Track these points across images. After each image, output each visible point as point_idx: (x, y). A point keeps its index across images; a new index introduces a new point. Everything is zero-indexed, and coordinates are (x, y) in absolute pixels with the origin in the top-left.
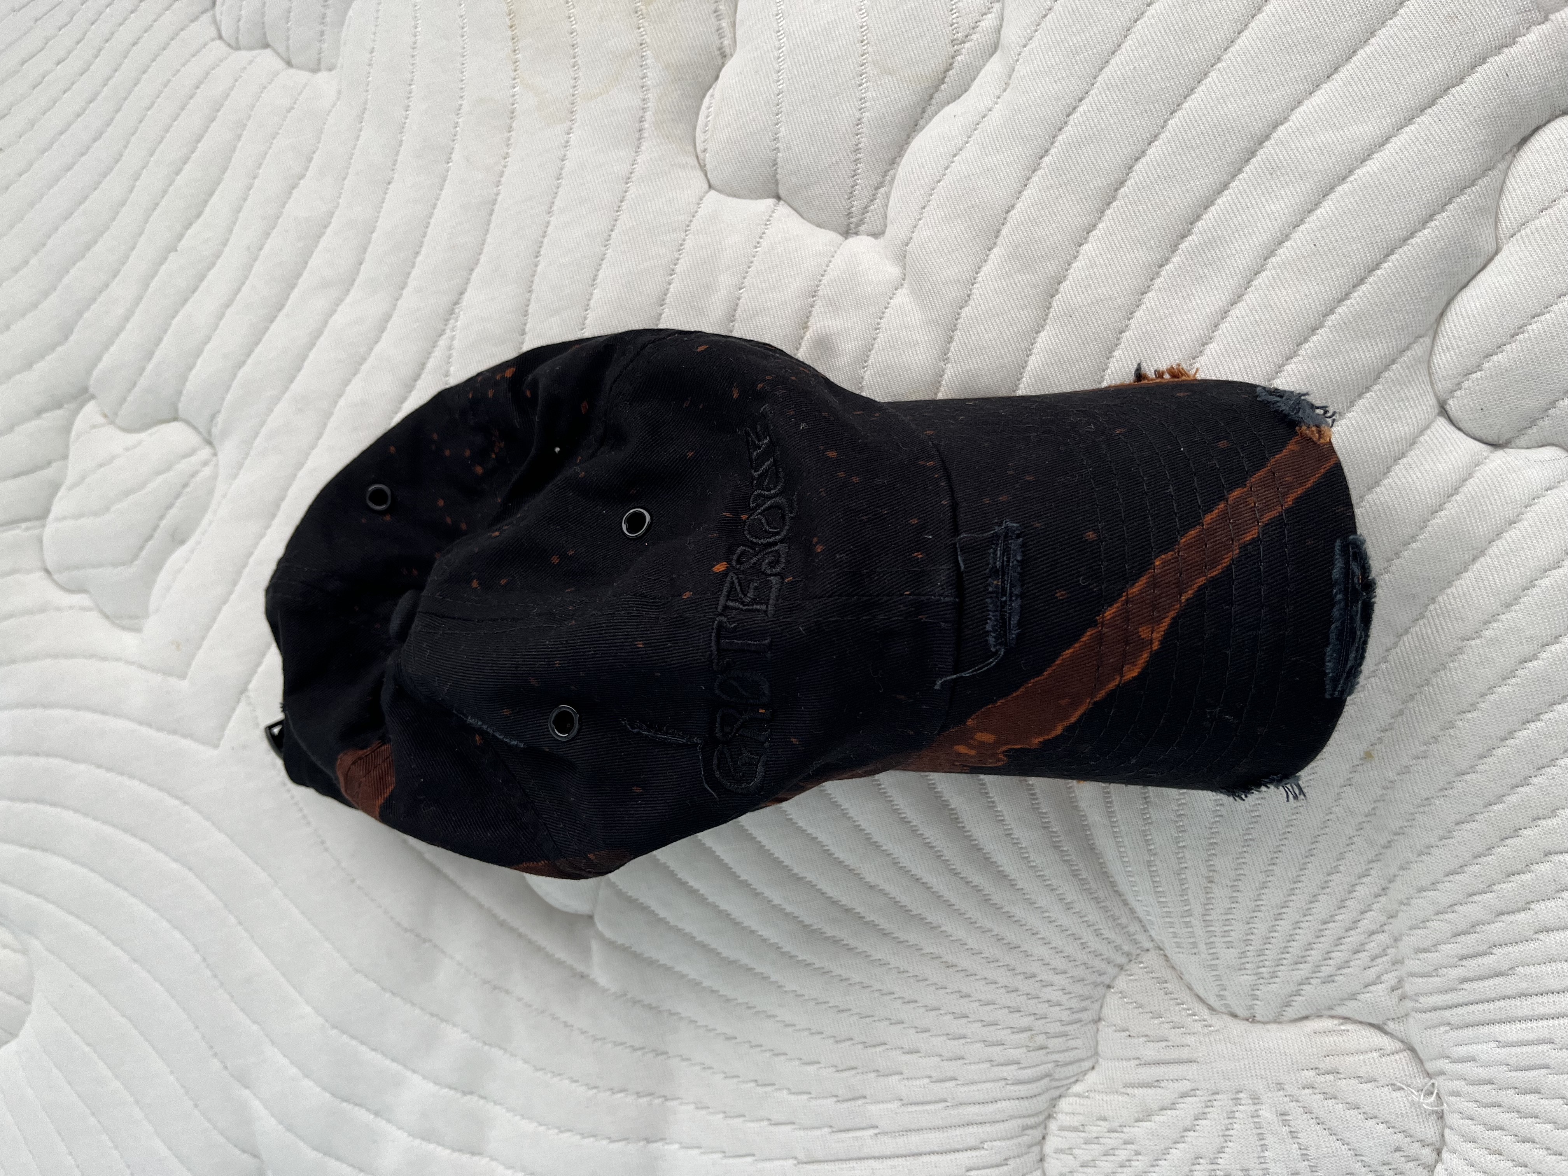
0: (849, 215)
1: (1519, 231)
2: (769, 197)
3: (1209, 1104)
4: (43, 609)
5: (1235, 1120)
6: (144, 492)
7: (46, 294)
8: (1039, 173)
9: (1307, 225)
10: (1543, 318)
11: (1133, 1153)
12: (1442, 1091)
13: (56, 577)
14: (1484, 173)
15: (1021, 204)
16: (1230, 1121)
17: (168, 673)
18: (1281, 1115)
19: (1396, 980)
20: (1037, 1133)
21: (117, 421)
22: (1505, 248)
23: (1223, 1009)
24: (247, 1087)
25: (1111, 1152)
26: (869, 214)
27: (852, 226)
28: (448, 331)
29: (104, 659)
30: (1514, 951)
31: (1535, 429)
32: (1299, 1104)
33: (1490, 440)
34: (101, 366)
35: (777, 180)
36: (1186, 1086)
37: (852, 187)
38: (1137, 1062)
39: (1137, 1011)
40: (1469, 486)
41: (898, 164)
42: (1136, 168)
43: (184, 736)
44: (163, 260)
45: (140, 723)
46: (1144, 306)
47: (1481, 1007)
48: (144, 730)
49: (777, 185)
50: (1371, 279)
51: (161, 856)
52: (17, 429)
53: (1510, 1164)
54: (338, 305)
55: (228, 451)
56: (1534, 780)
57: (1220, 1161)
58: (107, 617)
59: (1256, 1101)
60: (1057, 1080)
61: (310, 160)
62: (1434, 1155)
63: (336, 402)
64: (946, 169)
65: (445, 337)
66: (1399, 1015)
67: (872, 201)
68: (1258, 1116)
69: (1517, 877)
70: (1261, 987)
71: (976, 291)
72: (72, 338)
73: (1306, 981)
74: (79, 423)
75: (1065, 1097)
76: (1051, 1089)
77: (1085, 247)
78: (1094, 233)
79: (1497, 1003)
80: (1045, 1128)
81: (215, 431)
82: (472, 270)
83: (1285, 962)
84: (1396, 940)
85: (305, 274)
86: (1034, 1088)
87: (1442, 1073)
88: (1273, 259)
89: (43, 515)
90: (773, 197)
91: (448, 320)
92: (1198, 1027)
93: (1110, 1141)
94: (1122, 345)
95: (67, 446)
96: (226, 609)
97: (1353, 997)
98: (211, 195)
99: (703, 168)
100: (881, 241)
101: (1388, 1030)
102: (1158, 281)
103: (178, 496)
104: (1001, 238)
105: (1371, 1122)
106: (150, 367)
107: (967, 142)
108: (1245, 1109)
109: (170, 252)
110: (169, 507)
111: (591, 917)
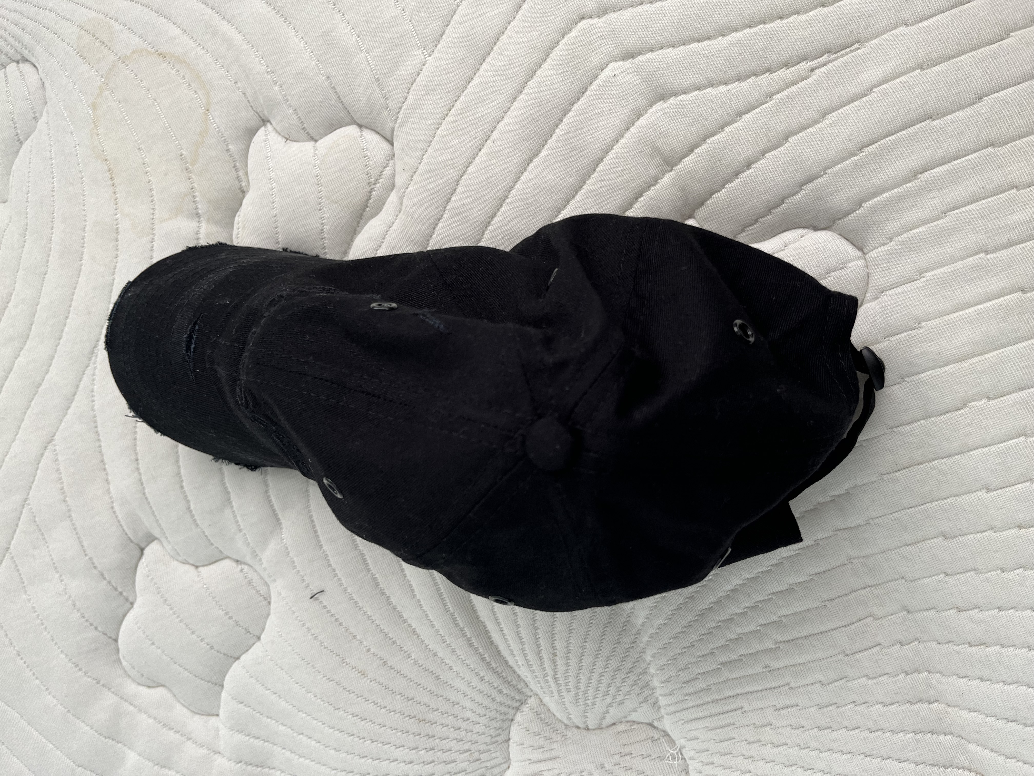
23: (572, 725)
28: (91, 364)
38: (530, 762)
39: (526, 733)
41: (349, 253)
54: (20, 352)
63: (25, 413)
65: (90, 368)
70: (588, 711)
73: (610, 705)
83: (598, 696)
91: (91, 357)
92: (559, 737)
107: (383, 242)
111: (218, 715)
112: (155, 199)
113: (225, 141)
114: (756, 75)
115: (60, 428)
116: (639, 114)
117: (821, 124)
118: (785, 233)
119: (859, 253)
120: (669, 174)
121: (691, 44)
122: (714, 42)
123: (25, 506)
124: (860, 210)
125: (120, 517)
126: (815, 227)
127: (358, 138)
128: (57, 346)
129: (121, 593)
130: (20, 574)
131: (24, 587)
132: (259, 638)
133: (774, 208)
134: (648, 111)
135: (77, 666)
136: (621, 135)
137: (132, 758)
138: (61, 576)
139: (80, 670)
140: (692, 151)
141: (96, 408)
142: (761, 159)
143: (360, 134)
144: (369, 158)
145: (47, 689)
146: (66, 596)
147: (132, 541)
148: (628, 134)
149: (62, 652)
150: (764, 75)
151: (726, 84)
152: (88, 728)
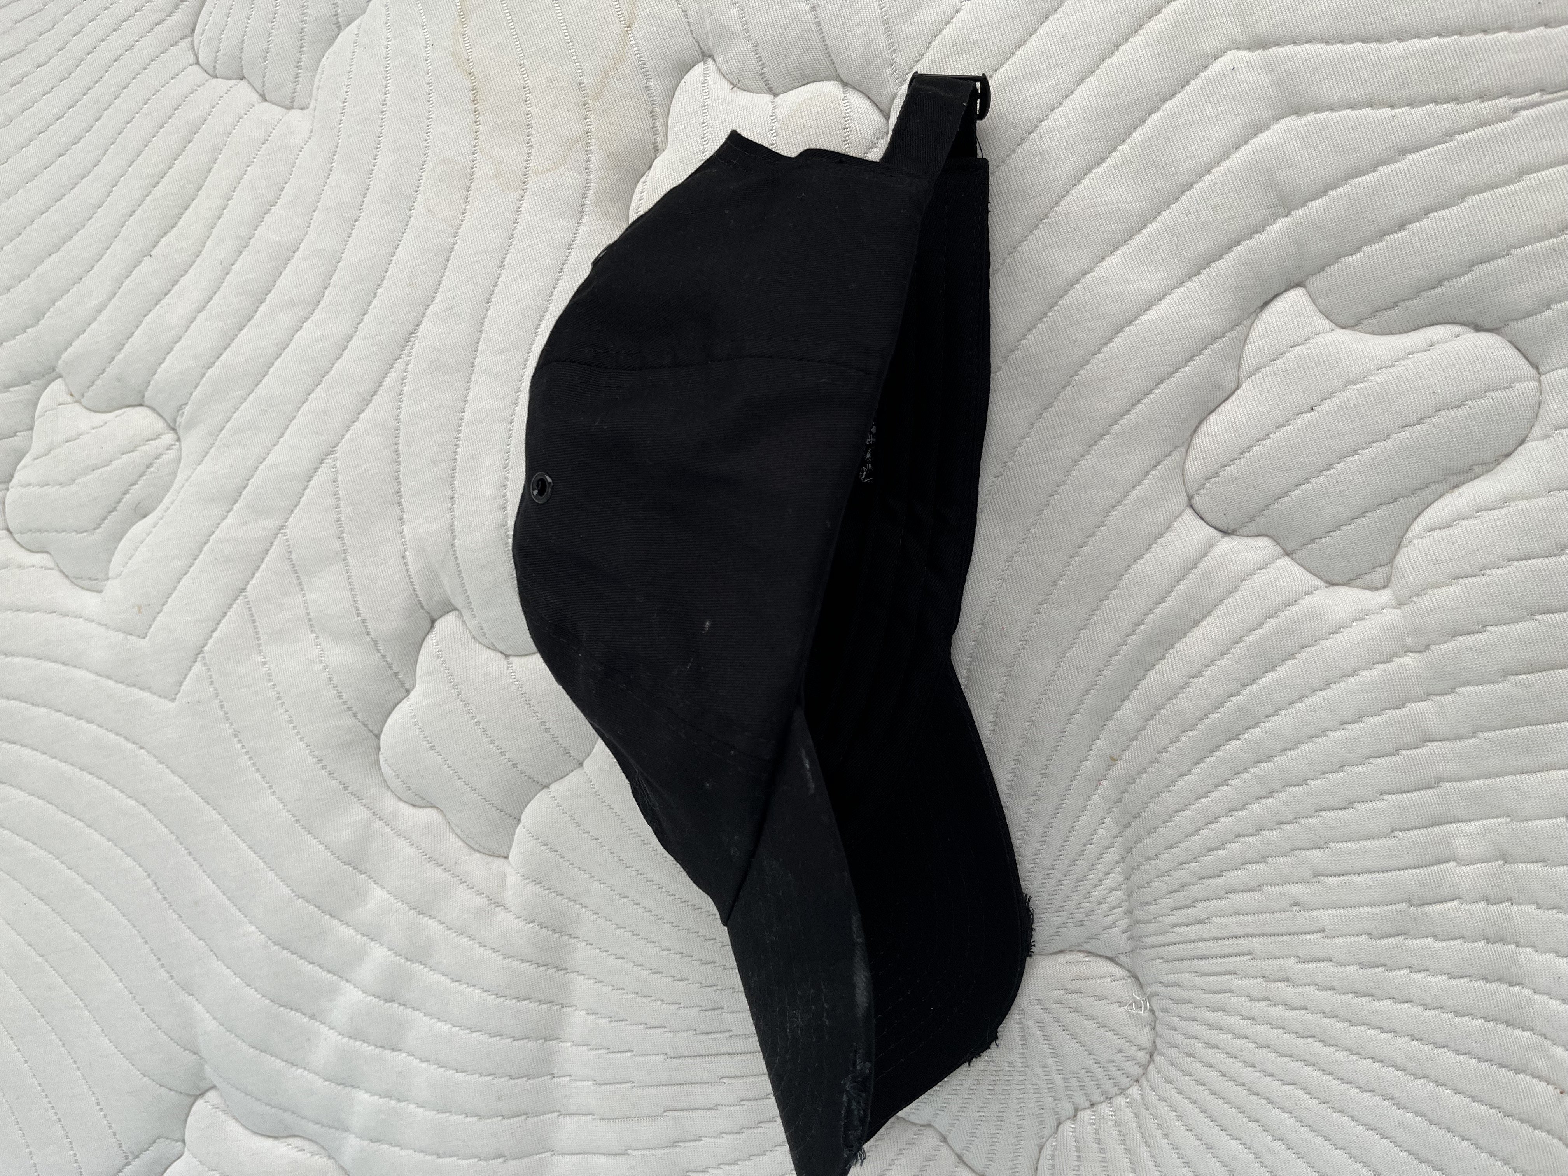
1: (1254, 374)
4: (4, 566)
6: (108, 468)
7: (18, 280)
10: (1264, 442)
12: (1155, 1008)
13: (17, 537)
14: (1232, 327)
17: (127, 631)
18: (1038, 1024)
19: (1127, 926)
21: (83, 401)
22: (1244, 385)
24: (190, 994)
28: (404, 356)
29: (65, 615)
30: (1211, 906)
31: (1253, 524)
32: (1052, 1016)
33: (1222, 528)
34: (69, 351)
40: (1204, 562)
43: (142, 689)
44: (136, 263)
45: (98, 674)
47: (1181, 947)
48: (104, 681)
50: (1145, 401)
51: (117, 793)
53: (1200, 1065)
54: (304, 323)
55: (192, 439)
56: (1231, 782)
58: (67, 577)
61: (282, 189)
62: (1148, 1057)
63: (300, 407)
65: (401, 361)
66: (1128, 951)
69: (1216, 852)
72: (42, 323)
74: (45, 400)
79: (1193, 944)
81: (182, 420)
82: (428, 305)
85: (274, 291)
91: (404, 347)
95: (32, 419)
96: (185, 579)
97: (1096, 937)
98: (185, 209)
101: (1119, 961)
103: (143, 474)
105: (1102, 1030)
106: (120, 357)
110: (133, 483)
111: (506, 858)
112: (532, 140)
113: (645, 74)
114: (1437, 103)
115: (346, 437)
116: (1257, 129)
117: (1516, 185)
118: (1432, 328)
119: (1532, 371)
120: (1283, 219)
121: (1352, 43)
122: (1385, 47)
123: (280, 535)
124: (1547, 313)
125: (412, 572)
126: (1478, 326)
127: (840, 101)
128: (359, 324)
129: (396, 674)
130: (255, 627)
131: (259, 645)
132: (581, 764)
133: (1425, 290)
134: (1272, 127)
135: (320, 761)
136: (1226, 155)
137: (378, 896)
138: (317, 637)
139: (324, 767)
140: (1325, 192)
141: (401, 417)
142: (1421, 219)
143: (842, 94)
144: (851, 131)
145: (271, 787)
146: (321, 665)
147: (422, 607)
148: (1237, 154)
149: (301, 739)
150: (1448, 104)
151: (1392, 107)
152: (321, 848)
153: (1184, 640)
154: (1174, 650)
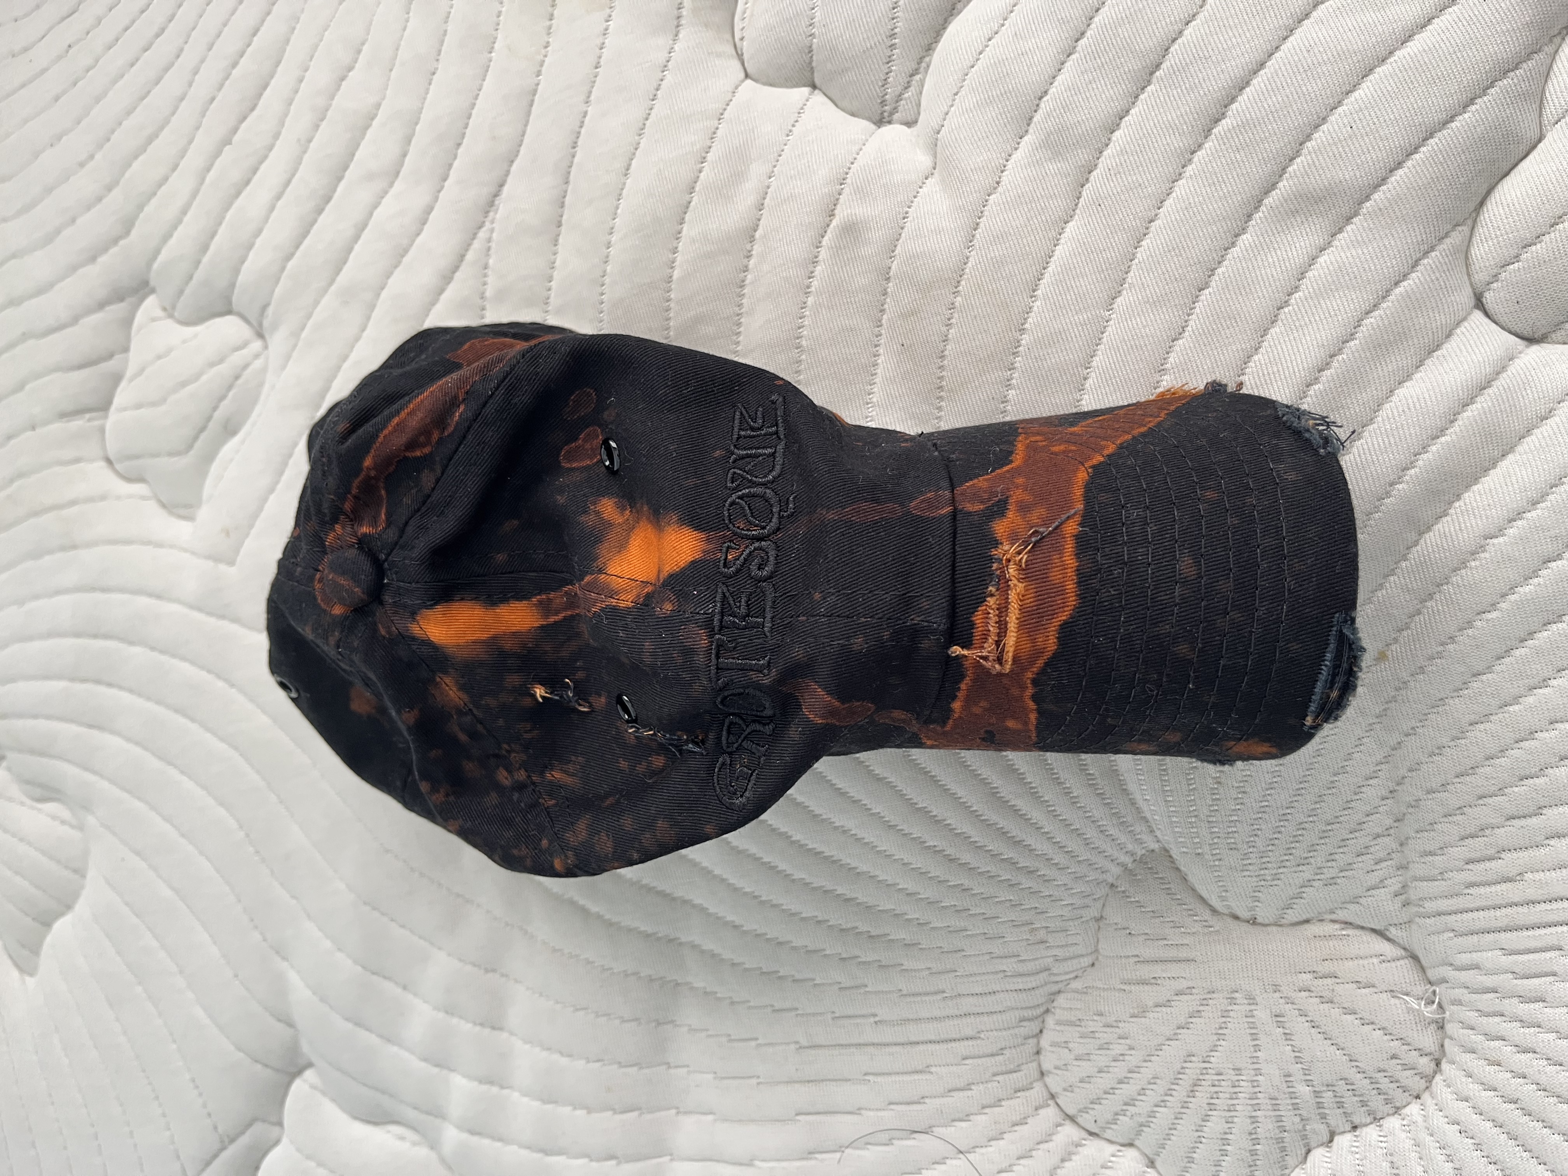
0: (883, 103)
2: (805, 86)
3: (1205, 1002)
4: (103, 498)
5: (1228, 1019)
6: (198, 383)
7: (109, 188)
8: (1073, 57)
9: (1345, 107)
11: (1127, 1047)
12: (1443, 999)
13: (118, 466)
14: (1529, 55)
15: (1054, 89)
16: (1224, 1019)
17: (216, 558)
18: (1276, 1016)
19: (1400, 885)
20: (1034, 1027)
21: (176, 314)
22: (1549, 135)
23: (1226, 911)
24: (285, 959)
25: (1106, 1046)
26: (902, 102)
27: (886, 114)
28: (487, 224)
29: (159, 545)
30: (1523, 857)
32: (1295, 1007)
33: (1526, 332)
34: (160, 259)
35: (812, 68)
36: (1184, 984)
37: (887, 74)
38: (1137, 959)
39: (1138, 910)
40: (1502, 379)
41: (934, 50)
42: (1172, 49)
43: (232, 621)
44: (218, 153)
45: (192, 607)
46: (1174, 194)
47: (1486, 913)
48: (195, 614)
49: (813, 73)
50: (1409, 163)
51: (208, 735)
52: (81, 322)
53: (1509, 1075)
54: (383, 197)
55: (278, 341)
56: (1553, 683)
57: (1212, 1059)
58: (163, 506)
59: (1251, 1001)
60: (1055, 975)
61: (359, 52)
62: (1433, 1065)
63: (379, 295)
64: (980, 53)
65: (484, 229)
66: (1401, 921)
67: (906, 88)
68: (1253, 1016)
69: (1531, 781)
70: (1263, 889)
71: (1006, 178)
72: (134, 232)
73: (1308, 883)
74: (140, 317)
75: (1063, 992)
76: (1050, 983)
77: (1117, 134)
78: (1126, 119)
79: (1504, 910)
80: (1043, 1022)
81: (266, 323)
82: (512, 162)
83: (1288, 864)
84: (1401, 845)
85: (352, 166)
86: (1031, 982)
87: (1444, 981)
88: (1308, 144)
89: (104, 406)
90: (809, 86)
91: (487, 212)
92: (1197, 927)
93: (1107, 1036)
94: (1151, 235)
95: (128, 339)
96: (272, 497)
97: (1355, 900)
98: (265, 87)
99: (740, 57)
100: (914, 130)
101: (1391, 936)
102: (1189, 168)
103: (230, 387)
104: (1032, 125)
105: (1368, 1028)
106: (205, 260)
107: (1003, 25)
108: (1240, 1009)
109: (225, 145)
110: (223, 398)
128: (439, 192)
153: (1475, 488)
154: (1461, 503)
